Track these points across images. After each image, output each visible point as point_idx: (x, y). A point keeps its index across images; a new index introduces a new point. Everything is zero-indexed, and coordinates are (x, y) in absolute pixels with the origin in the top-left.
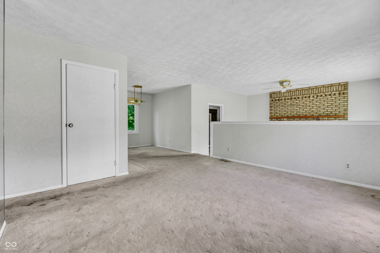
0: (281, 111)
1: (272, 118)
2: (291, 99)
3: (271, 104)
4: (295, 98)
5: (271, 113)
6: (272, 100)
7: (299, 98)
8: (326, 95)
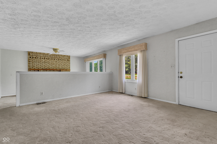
0: (36, 65)
1: (30, 70)
2: (45, 58)
3: (29, 59)
4: (47, 59)
5: (29, 66)
6: (30, 57)
7: (49, 59)
8: (62, 60)
